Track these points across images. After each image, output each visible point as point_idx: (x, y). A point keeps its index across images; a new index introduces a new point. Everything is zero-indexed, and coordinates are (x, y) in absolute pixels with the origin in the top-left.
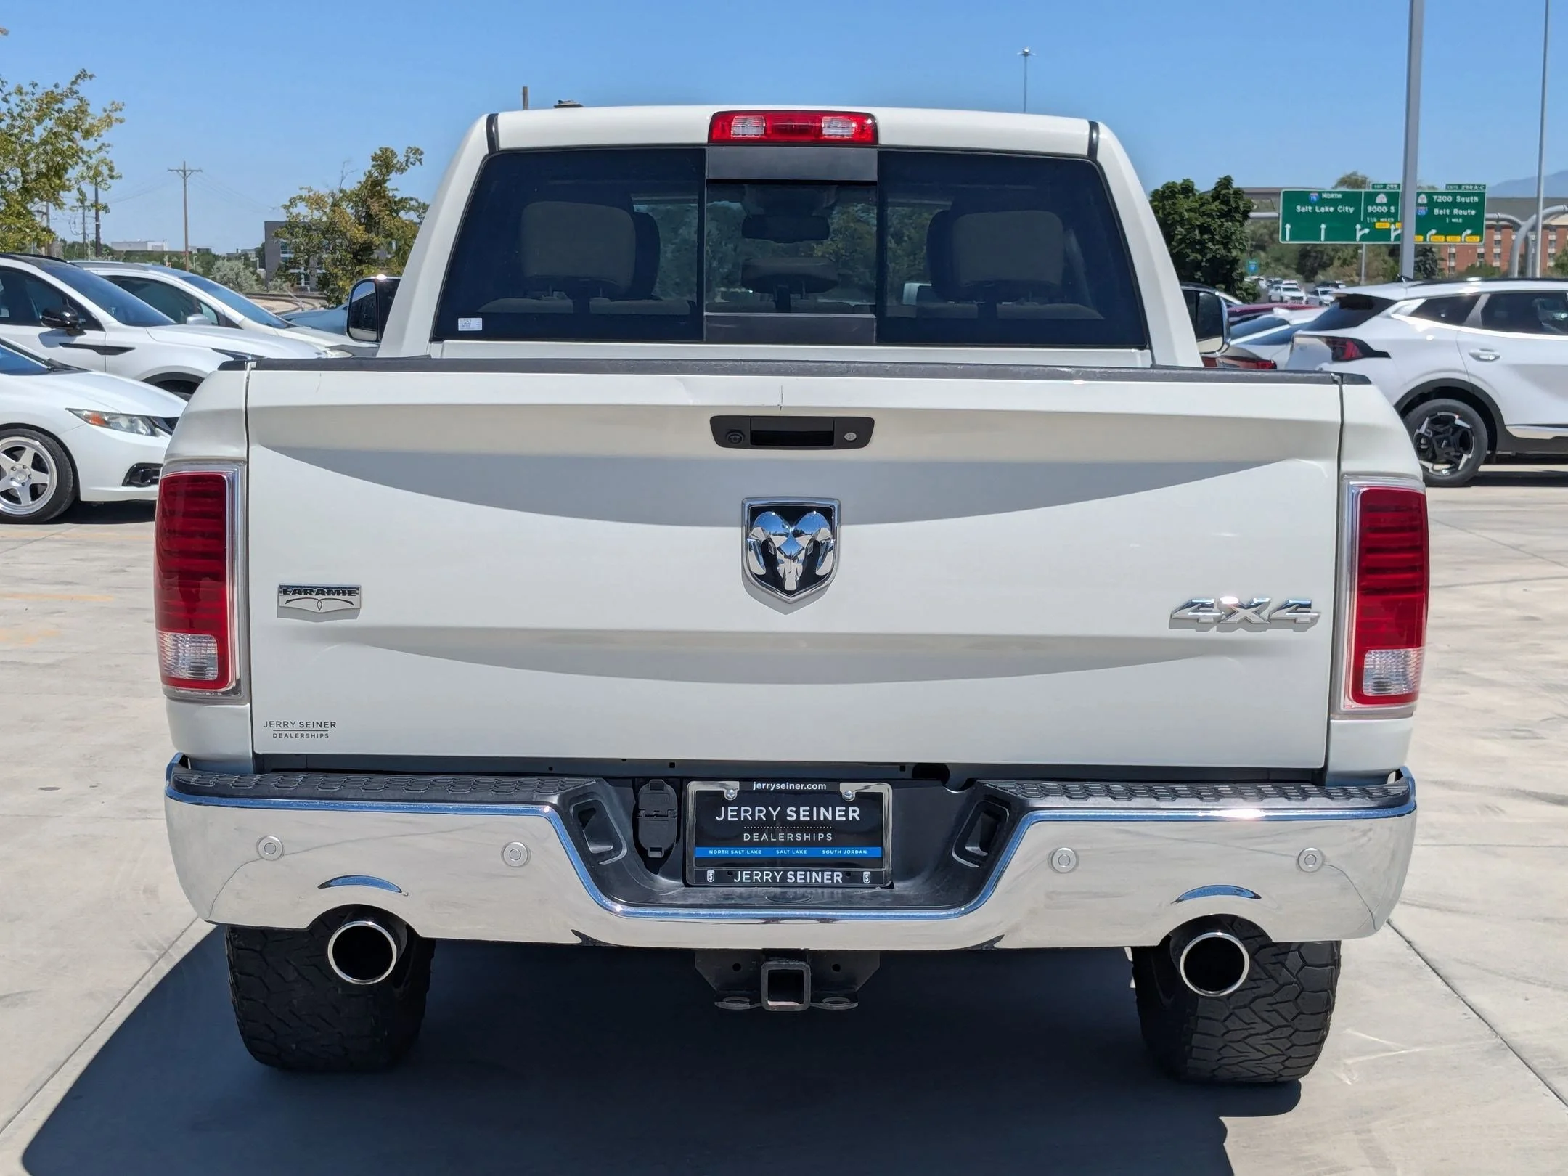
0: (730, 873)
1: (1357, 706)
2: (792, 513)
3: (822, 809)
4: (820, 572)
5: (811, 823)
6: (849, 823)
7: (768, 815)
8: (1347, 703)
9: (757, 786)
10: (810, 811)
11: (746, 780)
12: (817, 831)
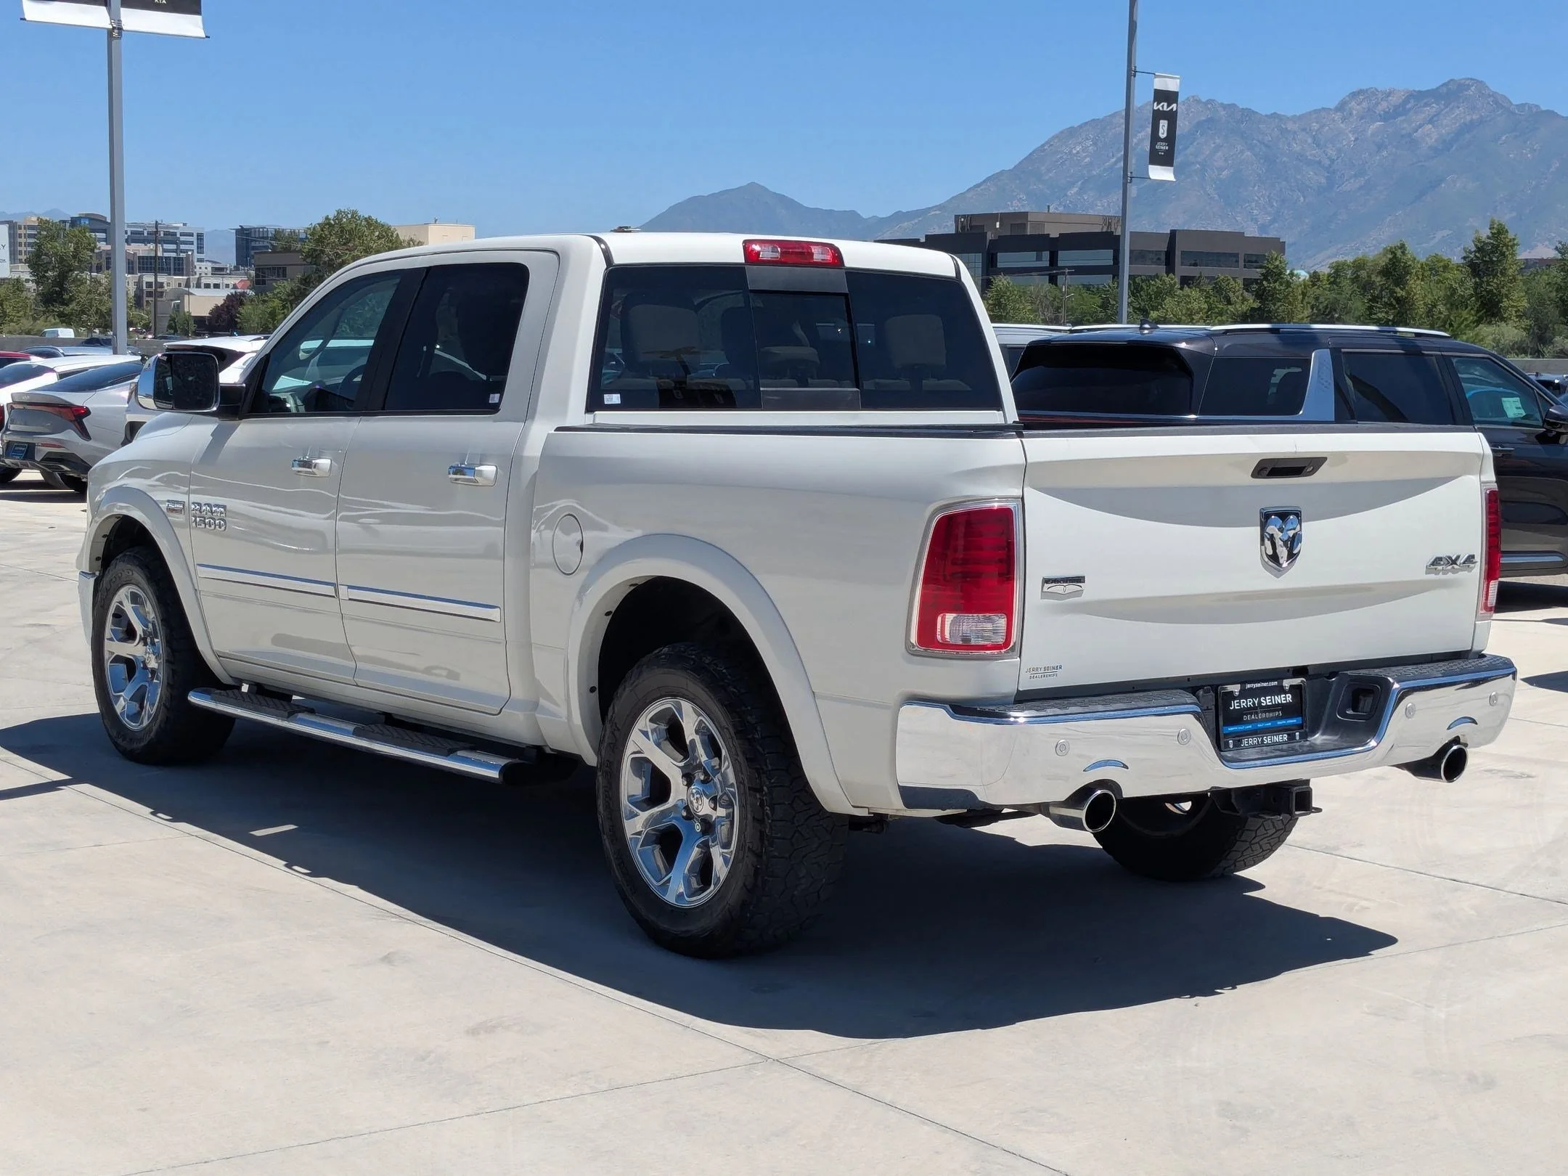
0: (1239, 741)
1: (1484, 613)
2: (1283, 516)
3: (1276, 697)
4: (1295, 552)
5: (1273, 706)
6: (1288, 704)
7: (1254, 703)
8: (1481, 612)
9: (1249, 686)
10: (1271, 699)
11: (1243, 683)
12: (1275, 711)
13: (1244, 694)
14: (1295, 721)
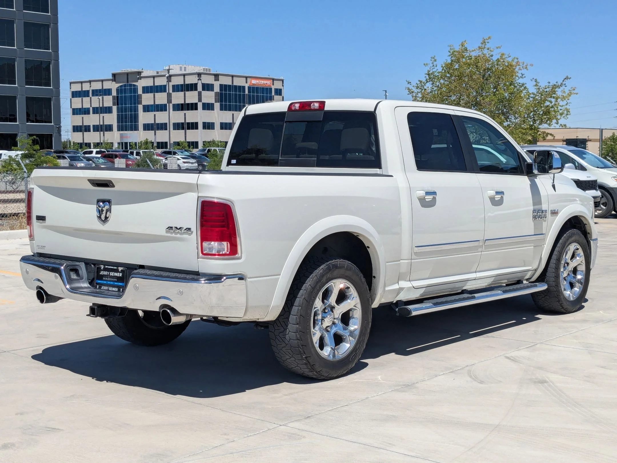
0: (101, 287)
1: (203, 256)
2: (104, 201)
3: (116, 273)
4: (108, 216)
5: (114, 276)
6: (119, 277)
7: (107, 274)
8: (201, 255)
9: (106, 267)
10: (114, 273)
11: (104, 265)
12: (114, 278)
13: (105, 269)
14: (122, 284)
